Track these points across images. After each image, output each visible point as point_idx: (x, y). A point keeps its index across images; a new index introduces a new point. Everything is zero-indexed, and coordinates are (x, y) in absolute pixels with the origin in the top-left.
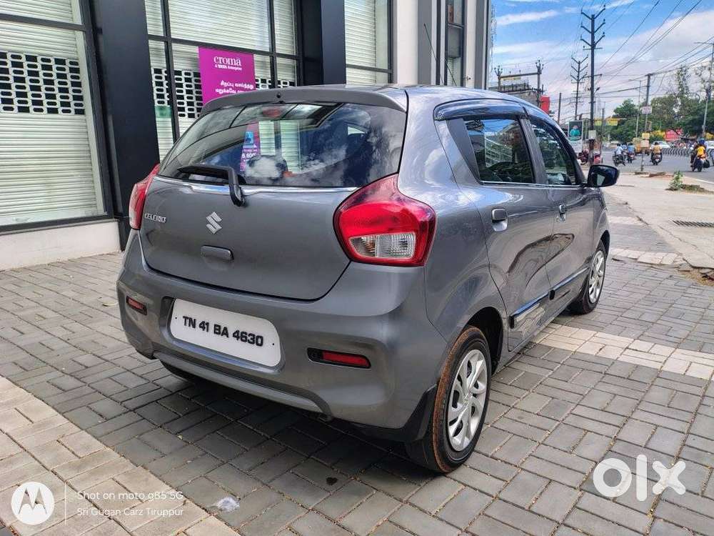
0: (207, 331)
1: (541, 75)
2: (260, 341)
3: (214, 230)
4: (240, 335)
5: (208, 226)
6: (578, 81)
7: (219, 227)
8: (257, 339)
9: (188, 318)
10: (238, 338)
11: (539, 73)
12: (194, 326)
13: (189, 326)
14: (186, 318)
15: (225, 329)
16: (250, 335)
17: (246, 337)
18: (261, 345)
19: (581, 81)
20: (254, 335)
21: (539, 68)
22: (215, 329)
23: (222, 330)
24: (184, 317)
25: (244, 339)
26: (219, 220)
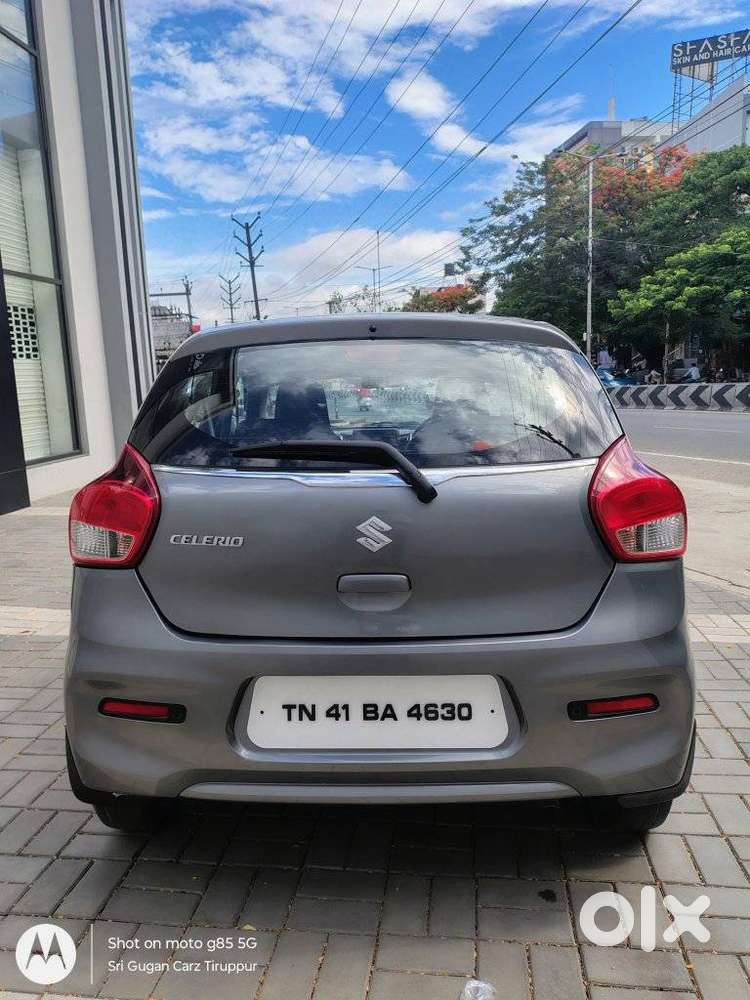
0: (347, 719)
1: (190, 297)
2: (465, 711)
3: (376, 547)
4: (422, 711)
5: (361, 540)
6: (231, 305)
7: (388, 540)
8: (460, 712)
9: (294, 707)
10: (418, 716)
11: (188, 293)
12: (312, 717)
13: (301, 719)
14: (289, 708)
15: (389, 707)
16: (443, 706)
17: (436, 712)
18: (469, 717)
19: (235, 306)
20: (452, 706)
21: (187, 286)
22: (365, 712)
23: (381, 712)
24: (284, 707)
25: (433, 715)
26: (387, 527)
